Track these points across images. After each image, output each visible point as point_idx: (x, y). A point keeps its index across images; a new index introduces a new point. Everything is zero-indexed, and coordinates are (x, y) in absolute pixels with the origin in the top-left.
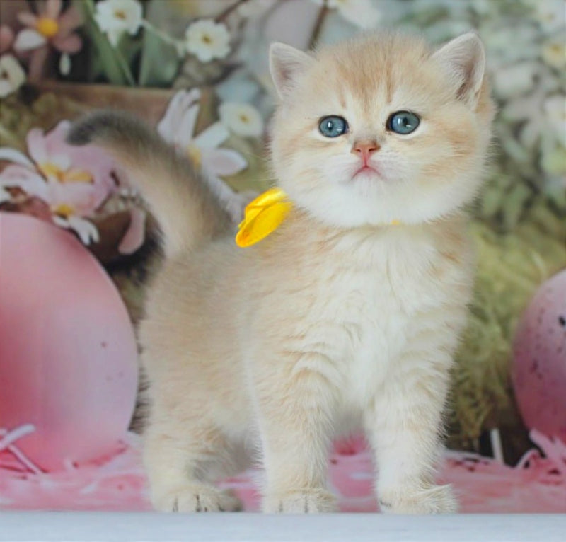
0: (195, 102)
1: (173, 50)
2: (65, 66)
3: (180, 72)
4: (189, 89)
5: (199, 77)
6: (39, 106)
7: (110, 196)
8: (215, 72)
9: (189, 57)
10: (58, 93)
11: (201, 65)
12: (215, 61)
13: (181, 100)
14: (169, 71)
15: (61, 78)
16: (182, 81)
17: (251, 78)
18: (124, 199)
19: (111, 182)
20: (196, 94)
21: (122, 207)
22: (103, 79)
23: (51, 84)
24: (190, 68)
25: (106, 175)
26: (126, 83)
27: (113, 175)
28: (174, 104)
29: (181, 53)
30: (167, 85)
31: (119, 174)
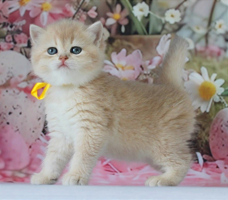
0: (169, 39)
1: (161, 21)
2: (123, 30)
3: (163, 28)
4: (167, 34)
5: (170, 29)
6: (115, 44)
7: (140, 74)
8: (176, 27)
9: (166, 22)
10: (121, 39)
11: (171, 25)
12: (176, 23)
13: (164, 38)
14: (159, 28)
15: (122, 34)
16: (164, 32)
17: (189, 28)
18: (145, 75)
19: (141, 69)
20: (169, 35)
21: (145, 77)
22: (136, 33)
23: (119, 36)
24: (167, 27)
25: (139, 66)
26: (145, 34)
27: (141, 67)
28: (162, 40)
29: (163, 22)
30: (159, 33)
31: (143, 66)
